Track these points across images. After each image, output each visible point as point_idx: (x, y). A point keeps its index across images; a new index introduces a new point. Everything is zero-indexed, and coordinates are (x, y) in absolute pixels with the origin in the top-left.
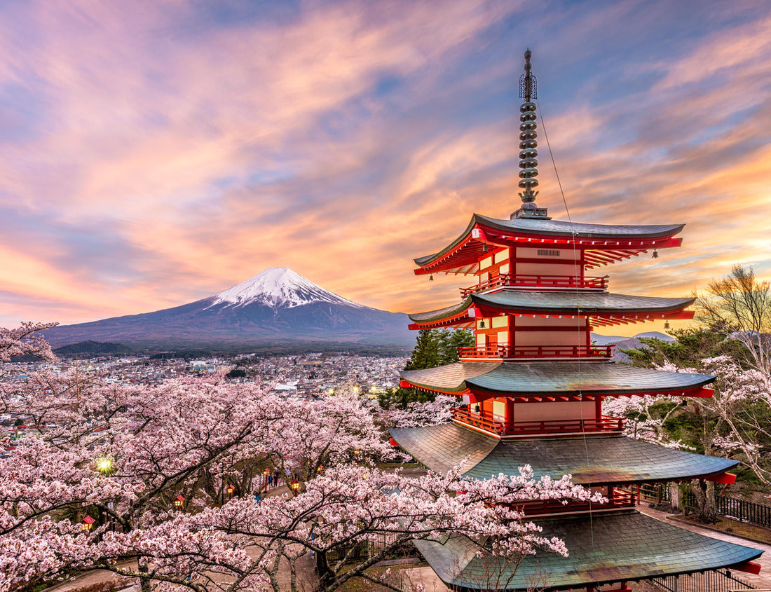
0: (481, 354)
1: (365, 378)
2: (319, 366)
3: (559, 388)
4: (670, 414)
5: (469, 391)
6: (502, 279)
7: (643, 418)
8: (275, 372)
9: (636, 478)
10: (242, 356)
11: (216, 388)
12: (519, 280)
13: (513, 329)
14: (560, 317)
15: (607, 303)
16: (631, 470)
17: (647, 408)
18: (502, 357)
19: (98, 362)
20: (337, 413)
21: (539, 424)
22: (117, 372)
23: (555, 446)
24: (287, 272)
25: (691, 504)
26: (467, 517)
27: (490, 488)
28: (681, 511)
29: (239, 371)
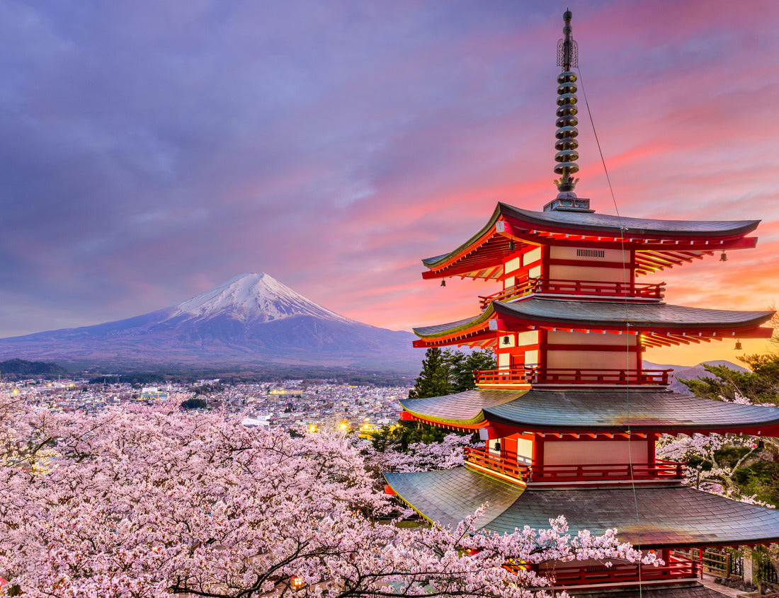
0: (504, 378)
1: (356, 412)
2: (299, 397)
3: (602, 422)
4: (742, 462)
5: (488, 424)
6: (532, 284)
7: (707, 467)
8: (243, 403)
9: (699, 540)
10: (202, 382)
11: (169, 419)
12: (552, 285)
13: (544, 347)
14: (604, 332)
15: (664, 317)
16: (692, 529)
17: (712, 453)
18: (530, 382)
19: (26, 385)
20: (319, 453)
21: (576, 468)
22: (48, 398)
23: (595, 497)
24: (263, 279)
25: (769, 579)
26: (482, 576)
27: (512, 544)
28: (756, 588)
29: (198, 401)
